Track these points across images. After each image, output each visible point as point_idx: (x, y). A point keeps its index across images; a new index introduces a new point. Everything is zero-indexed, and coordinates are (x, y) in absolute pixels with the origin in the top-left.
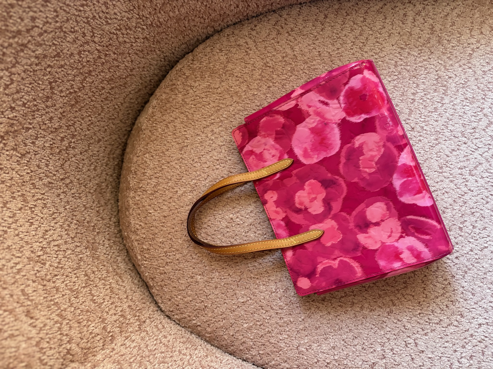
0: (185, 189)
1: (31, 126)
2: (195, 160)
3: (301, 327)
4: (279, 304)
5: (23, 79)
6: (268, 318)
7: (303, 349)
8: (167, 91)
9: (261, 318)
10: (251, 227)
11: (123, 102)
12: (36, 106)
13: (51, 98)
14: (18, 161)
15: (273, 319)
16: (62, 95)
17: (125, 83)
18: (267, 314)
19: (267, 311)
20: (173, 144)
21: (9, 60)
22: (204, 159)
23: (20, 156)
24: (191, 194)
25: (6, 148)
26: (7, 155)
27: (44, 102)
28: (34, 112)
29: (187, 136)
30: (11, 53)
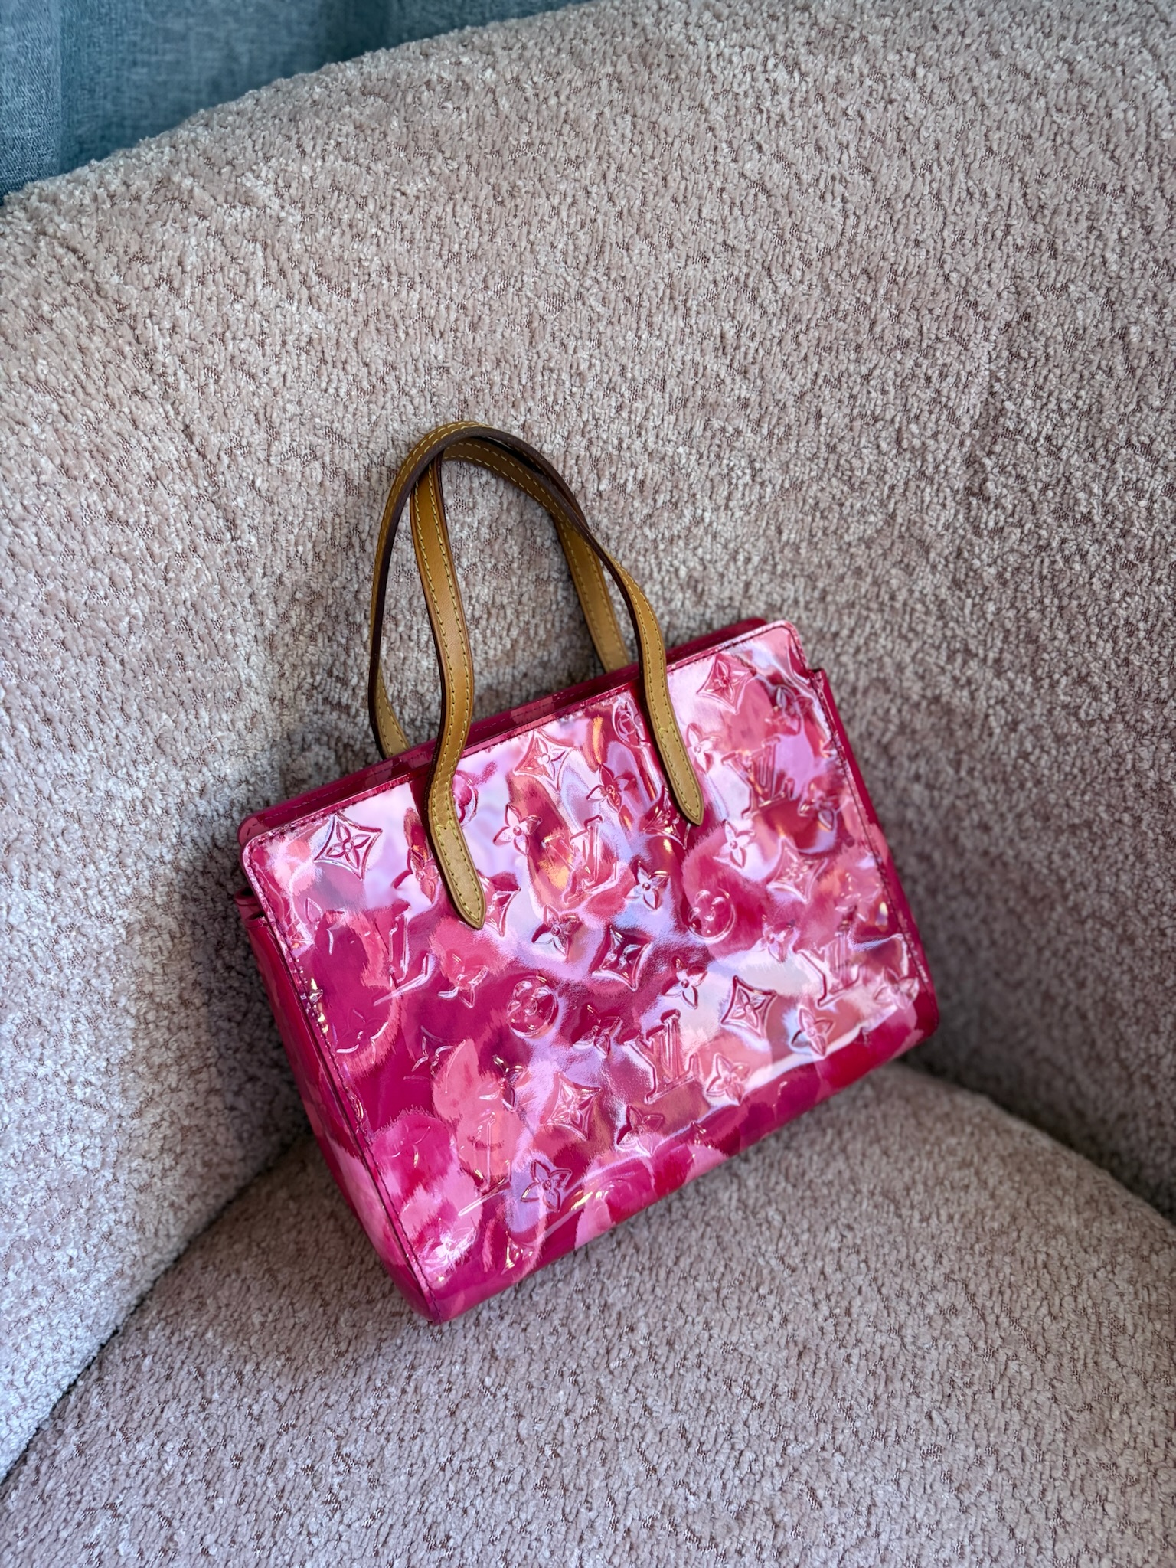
0: (751, 1183)
1: (963, 773)
2: (849, 1235)
3: (182, 1537)
4: (291, 1464)
5: (1096, 751)
6: (256, 1408)
7: (98, 1530)
8: (1087, 1187)
9: (265, 1381)
10: (592, 1400)
11: (1039, 1055)
12: (1022, 786)
13: (1045, 828)
14: (870, 735)
15: (245, 1428)
16: (1056, 858)
17: (1100, 1060)
18: (271, 1406)
19: (280, 1409)
20: (907, 1173)
21: (1147, 714)
22: (854, 1265)
23: (885, 740)
24: (734, 1203)
25: (906, 708)
26: (888, 710)
27: (1032, 807)
28: (1005, 781)
29: (934, 1221)
30: (1166, 720)
